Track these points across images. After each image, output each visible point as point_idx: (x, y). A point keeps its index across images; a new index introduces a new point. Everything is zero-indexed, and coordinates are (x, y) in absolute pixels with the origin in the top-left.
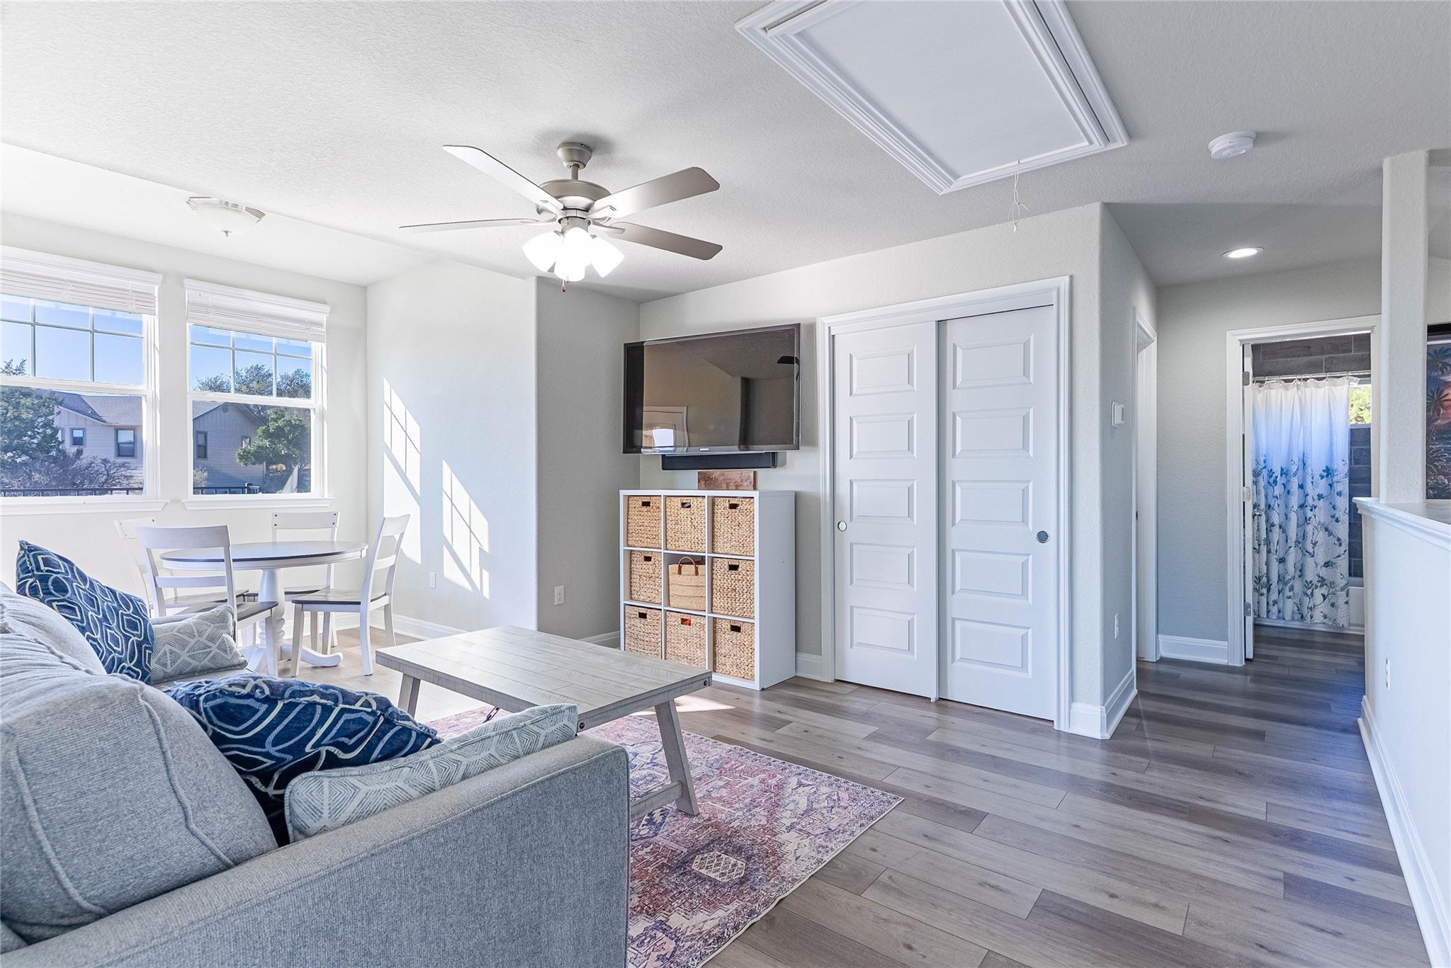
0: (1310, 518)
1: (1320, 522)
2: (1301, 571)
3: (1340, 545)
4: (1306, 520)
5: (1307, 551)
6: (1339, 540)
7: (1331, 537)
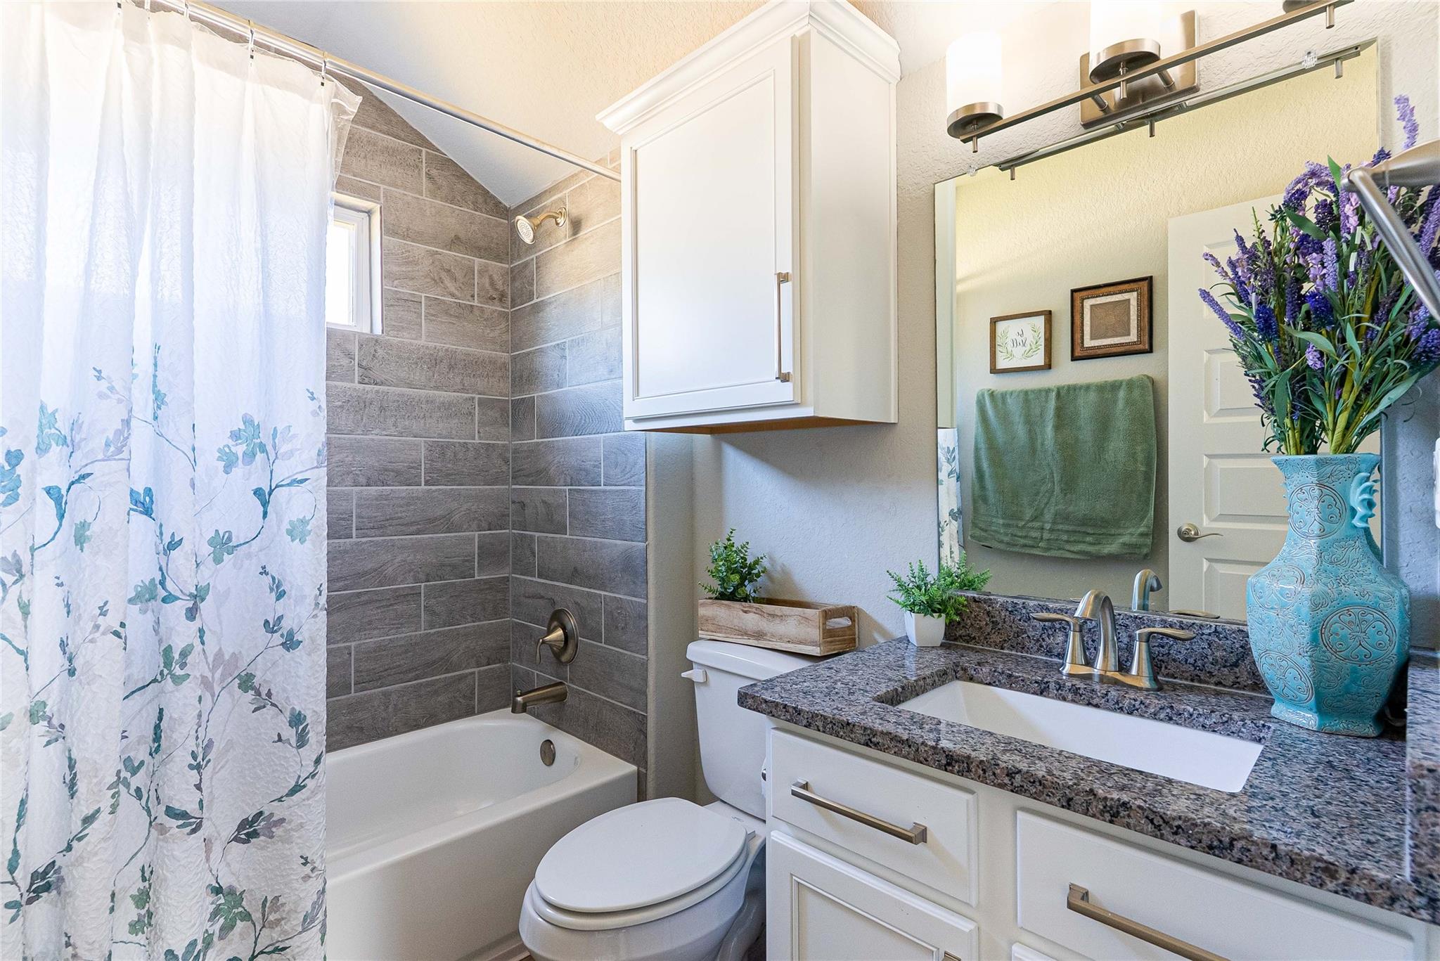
0: (184, 654)
1: (219, 654)
2: (142, 898)
3: (302, 741)
4: (168, 664)
5: (171, 812)
6: (297, 720)
7: (269, 711)
